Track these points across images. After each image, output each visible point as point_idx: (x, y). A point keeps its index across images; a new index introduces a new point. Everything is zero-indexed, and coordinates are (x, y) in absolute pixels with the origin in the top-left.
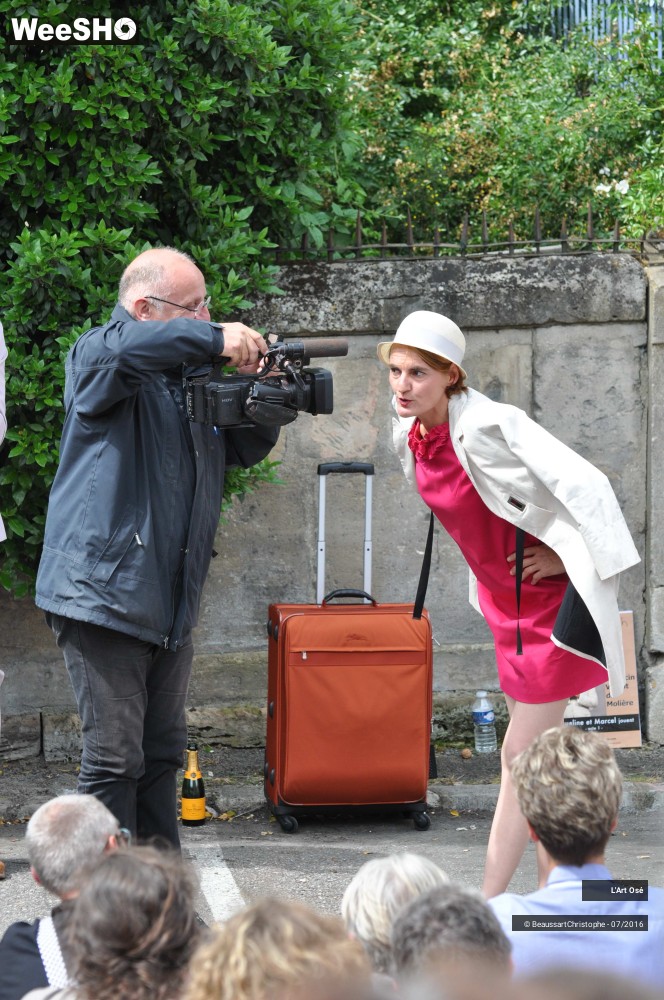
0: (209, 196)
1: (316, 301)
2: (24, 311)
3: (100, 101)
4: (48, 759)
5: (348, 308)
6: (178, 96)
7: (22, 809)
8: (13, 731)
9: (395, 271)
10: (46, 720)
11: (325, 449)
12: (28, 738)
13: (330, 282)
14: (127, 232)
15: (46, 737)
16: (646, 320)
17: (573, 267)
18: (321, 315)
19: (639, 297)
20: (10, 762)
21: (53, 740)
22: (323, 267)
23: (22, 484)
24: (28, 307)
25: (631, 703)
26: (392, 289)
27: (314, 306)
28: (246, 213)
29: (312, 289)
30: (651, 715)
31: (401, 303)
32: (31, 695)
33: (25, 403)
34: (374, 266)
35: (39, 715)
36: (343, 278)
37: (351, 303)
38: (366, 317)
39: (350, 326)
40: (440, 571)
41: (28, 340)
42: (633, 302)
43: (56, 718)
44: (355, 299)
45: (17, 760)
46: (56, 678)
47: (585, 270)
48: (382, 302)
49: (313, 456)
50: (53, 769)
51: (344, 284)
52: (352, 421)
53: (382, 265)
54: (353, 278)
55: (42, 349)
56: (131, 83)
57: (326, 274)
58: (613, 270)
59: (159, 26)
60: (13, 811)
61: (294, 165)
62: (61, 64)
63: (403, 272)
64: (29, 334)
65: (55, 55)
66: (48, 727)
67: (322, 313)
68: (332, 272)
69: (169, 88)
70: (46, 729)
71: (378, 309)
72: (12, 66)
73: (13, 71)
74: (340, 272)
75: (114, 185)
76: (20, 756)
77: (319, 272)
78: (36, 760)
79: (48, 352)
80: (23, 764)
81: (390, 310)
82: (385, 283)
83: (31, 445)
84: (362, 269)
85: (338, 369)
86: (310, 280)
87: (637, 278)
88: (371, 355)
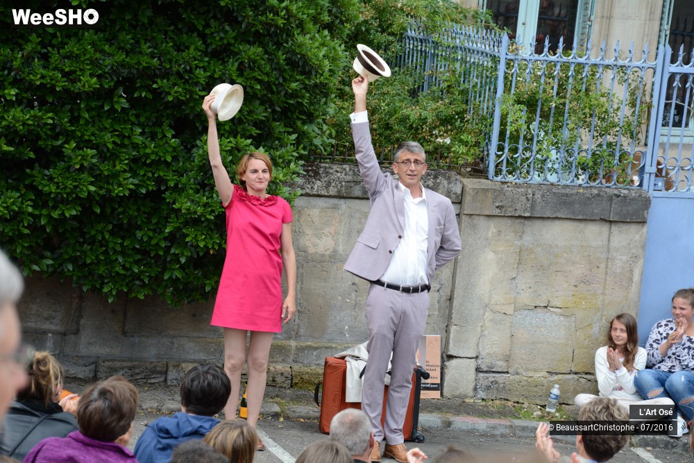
0: (279, 127)
1: (314, 180)
2: (199, 173)
3: (247, 79)
4: (169, 384)
5: (328, 184)
6: (281, 80)
7: (164, 407)
8: (153, 369)
9: (350, 170)
10: (170, 365)
11: (310, 249)
12: (160, 373)
13: (321, 172)
14: (249, 141)
15: (169, 373)
16: (460, 203)
17: (430, 176)
18: (316, 187)
19: (459, 192)
20: (151, 383)
21: (172, 375)
22: (317, 164)
23: (185, 254)
24: (201, 172)
25: (437, 378)
26: (349, 178)
27: (313, 183)
28: (294, 136)
29: (312, 175)
30: (445, 384)
31: (352, 184)
32: (163, 353)
33: (196, 216)
34: (341, 166)
35: (165, 363)
36: (327, 170)
37: (330, 183)
38: (336, 190)
39: (328, 193)
40: (356, 309)
41: (199, 187)
42: (456, 194)
43: (175, 364)
44: (332, 181)
45: (154, 383)
46: (176, 346)
47: (436, 177)
48: (343, 183)
49: (305, 252)
50: (171, 388)
51: (327, 173)
52: (324, 237)
53: (344, 166)
54: (331, 171)
55: (204, 192)
56: (262, 72)
57: (319, 168)
58: (449, 178)
59: (274, 47)
60: (159, 407)
61: (313, 116)
62: (231, 60)
63: (354, 171)
64: (199, 184)
65: (227, 56)
66: (171, 369)
67: (316, 186)
68: (321, 168)
69: (278, 76)
70: (170, 369)
71: (341, 187)
72: (207, 59)
73: (207, 61)
74: (325, 168)
75: (246, 118)
76: (156, 381)
77: (316, 167)
78: (163, 383)
79: (207, 193)
80: (157, 385)
81: (347, 187)
82: (346, 175)
83: (196, 236)
84: (335, 167)
85: (320, 212)
86: (312, 170)
87: (459, 183)
88: (335, 207)
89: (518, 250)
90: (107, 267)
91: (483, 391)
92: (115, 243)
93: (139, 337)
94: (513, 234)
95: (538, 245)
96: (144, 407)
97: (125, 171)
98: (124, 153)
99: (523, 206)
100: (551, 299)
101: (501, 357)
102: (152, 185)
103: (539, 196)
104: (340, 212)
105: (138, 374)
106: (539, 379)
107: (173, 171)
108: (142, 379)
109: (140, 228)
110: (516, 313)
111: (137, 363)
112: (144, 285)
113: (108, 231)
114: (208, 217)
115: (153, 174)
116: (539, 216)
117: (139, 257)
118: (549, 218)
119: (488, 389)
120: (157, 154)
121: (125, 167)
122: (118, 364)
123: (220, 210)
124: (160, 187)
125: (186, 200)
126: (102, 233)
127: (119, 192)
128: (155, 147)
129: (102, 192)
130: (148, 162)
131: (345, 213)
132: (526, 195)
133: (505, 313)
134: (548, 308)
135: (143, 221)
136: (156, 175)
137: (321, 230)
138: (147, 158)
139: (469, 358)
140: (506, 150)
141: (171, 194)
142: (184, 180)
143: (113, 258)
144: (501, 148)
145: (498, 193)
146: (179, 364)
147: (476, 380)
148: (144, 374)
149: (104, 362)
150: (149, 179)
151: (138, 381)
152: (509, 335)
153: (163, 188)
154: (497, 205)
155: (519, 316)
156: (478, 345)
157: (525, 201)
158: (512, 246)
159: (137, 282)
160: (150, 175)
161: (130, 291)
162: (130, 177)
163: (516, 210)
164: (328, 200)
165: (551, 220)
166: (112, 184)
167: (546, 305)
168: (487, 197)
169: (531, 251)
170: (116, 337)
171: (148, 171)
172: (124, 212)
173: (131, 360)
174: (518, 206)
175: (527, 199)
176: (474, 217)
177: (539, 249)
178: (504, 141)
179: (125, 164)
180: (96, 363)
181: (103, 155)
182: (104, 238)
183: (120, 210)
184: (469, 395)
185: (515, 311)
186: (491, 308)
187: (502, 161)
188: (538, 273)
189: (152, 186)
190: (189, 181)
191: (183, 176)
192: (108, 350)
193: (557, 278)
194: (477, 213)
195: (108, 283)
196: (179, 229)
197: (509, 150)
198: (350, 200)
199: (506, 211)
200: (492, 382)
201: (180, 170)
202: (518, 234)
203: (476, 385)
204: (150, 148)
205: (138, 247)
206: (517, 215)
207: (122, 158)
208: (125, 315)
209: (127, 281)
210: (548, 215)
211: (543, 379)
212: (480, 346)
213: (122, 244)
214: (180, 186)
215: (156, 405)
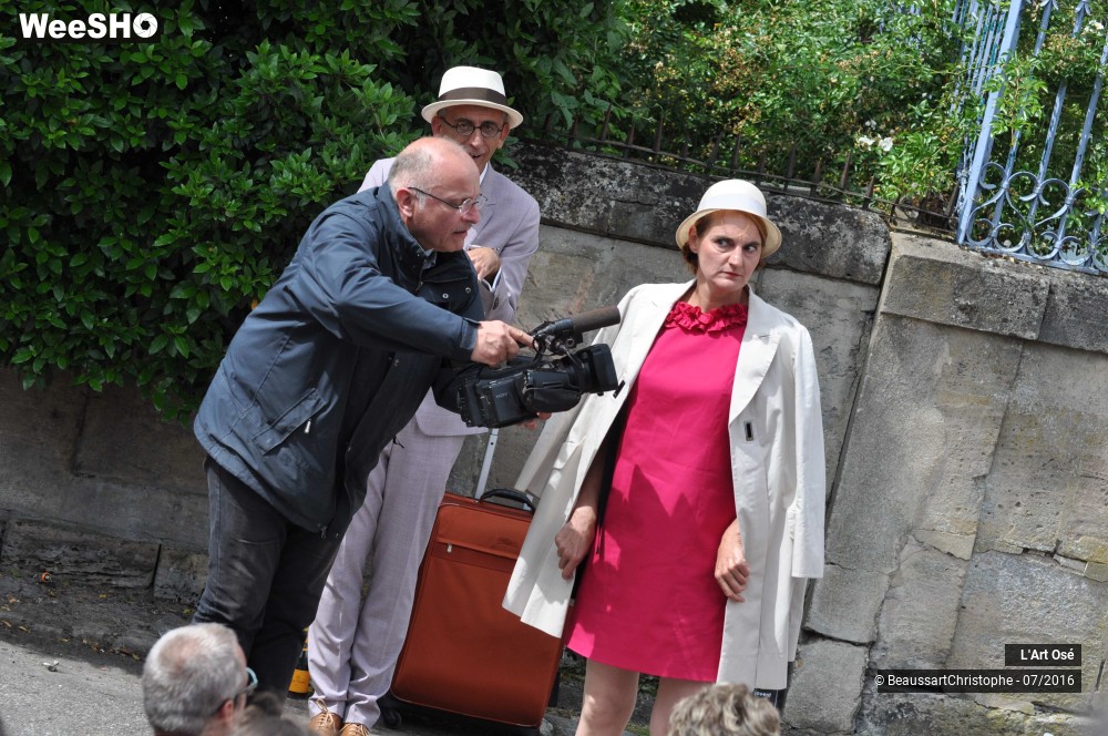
1: (545, 186)
2: (245, 125)
4: (157, 595)
5: (577, 201)
7: (119, 639)
8: (127, 557)
9: (634, 175)
10: (165, 554)
12: (141, 567)
13: (564, 170)
14: (370, 68)
15: (160, 571)
16: (880, 286)
17: (817, 214)
18: (549, 203)
19: (878, 260)
20: (117, 588)
21: (167, 575)
22: (561, 152)
23: (199, 302)
24: (250, 121)
26: (627, 192)
27: (542, 191)
29: (544, 173)
31: (633, 209)
32: (155, 524)
33: (223, 220)
34: (613, 164)
35: (157, 547)
36: (579, 169)
37: (581, 197)
38: (593, 215)
39: (574, 220)
41: (241, 156)
42: (871, 264)
43: (175, 553)
44: (586, 194)
45: (124, 588)
46: (185, 513)
47: (829, 220)
48: (613, 203)
50: (160, 606)
51: (578, 175)
53: (622, 165)
54: (589, 172)
55: (253, 168)
57: (562, 161)
58: (858, 227)
60: (109, 640)
63: (641, 178)
64: (244, 149)
66: (165, 561)
67: (549, 200)
68: (568, 160)
70: (162, 563)
71: (606, 210)
74: (577, 162)
75: (368, 16)
76: (129, 584)
77: (555, 157)
78: (144, 592)
79: (259, 173)
80: (130, 593)
81: (619, 213)
82: (621, 184)
83: (219, 265)
84: (600, 164)
85: (551, 262)
86: (545, 163)
87: (881, 240)
88: (589, 255)
89: (1001, 415)
90: (25, 308)
91: (876, 723)
92: (52, 256)
93: (107, 480)
94: (991, 377)
95: (1048, 410)
96: (75, 633)
97: (76, 95)
98: (82, 54)
99: (1024, 314)
100: (1064, 538)
101: (928, 651)
102: (141, 138)
103: (1064, 297)
104: (598, 266)
105: (91, 562)
106: (1012, 717)
107: (192, 112)
108: (98, 573)
109: (108, 232)
110: (978, 558)
111: (93, 538)
112: (105, 363)
113: (37, 228)
114: (248, 224)
115: (145, 112)
116: (1060, 343)
117: (102, 296)
118: (1081, 351)
119: (889, 721)
120: (158, 70)
121: (78, 86)
122: (49, 533)
123: (276, 212)
124: (160, 145)
125: (204, 179)
126: (24, 230)
127: (60, 139)
128: (155, 53)
129: (23, 135)
130: (135, 82)
131: (608, 271)
132: (1034, 289)
133: (950, 554)
134: (1056, 557)
135: (116, 218)
136: (150, 116)
137: (550, 301)
138: (136, 74)
139: (854, 644)
140: (1005, 184)
141: (182, 163)
142: (211, 134)
143: (43, 289)
144: (993, 176)
145: (967, 277)
146: (186, 556)
147: (862, 695)
148: (104, 565)
149: (20, 524)
150: (134, 121)
151: (90, 577)
152: (954, 606)
153: (166, 147)
154: (963, 302)
155: (983, 566)
156: (877, 616)
157: (1030, 304)
158: (987, 403)
159: (94, 354)
160: (138, 113)
161: (76, 369)
162: (90, 111)
163: (1005, 320)
164: (573, 235)
165: (1086, 357)
166: (46, 121)
167: (1051, 549)
168: (940, 281)
169: (1031, 421)
170: (56, 472)
171: (135, 105)
172: (75, 190)
173: (82, 530)
174: (1012, 314)
175: (1036, 300)
176: (904, 322)
177: (1051, 419)
178: (1003, 161)
179: (80, 80)
180: (4, 523)
181: (35, 54)
182: (25, 239)
183: (68, 183)
184: (841, 727)
185: (974, 552)
186: (919, 536)
187: (993, 205)
188: (1039, 474)
189: (139, 139)
190: (222, 139)
191: (210, 127)
192: (33, 498)
193: (1085, 492)
194: (913, 313)
195: (26, 344)
196: (188, 243)
197: (1011, 182)
198: (624, 243)
199: (980, 319)
200: (901, 706)
201: (207, 112)
202: (1005, 378)
203: (861, 707)
204: (145, 52)
205: (101, 274)
206: (1006, 332)
207: (76, 66)
208: (81, 426)
209: (71, 347)
210: (1080, 341)
211: (1021, 716)
212: (883, 619)
213: (65, 262)
214: (201, 148)
215: (101, 633)
